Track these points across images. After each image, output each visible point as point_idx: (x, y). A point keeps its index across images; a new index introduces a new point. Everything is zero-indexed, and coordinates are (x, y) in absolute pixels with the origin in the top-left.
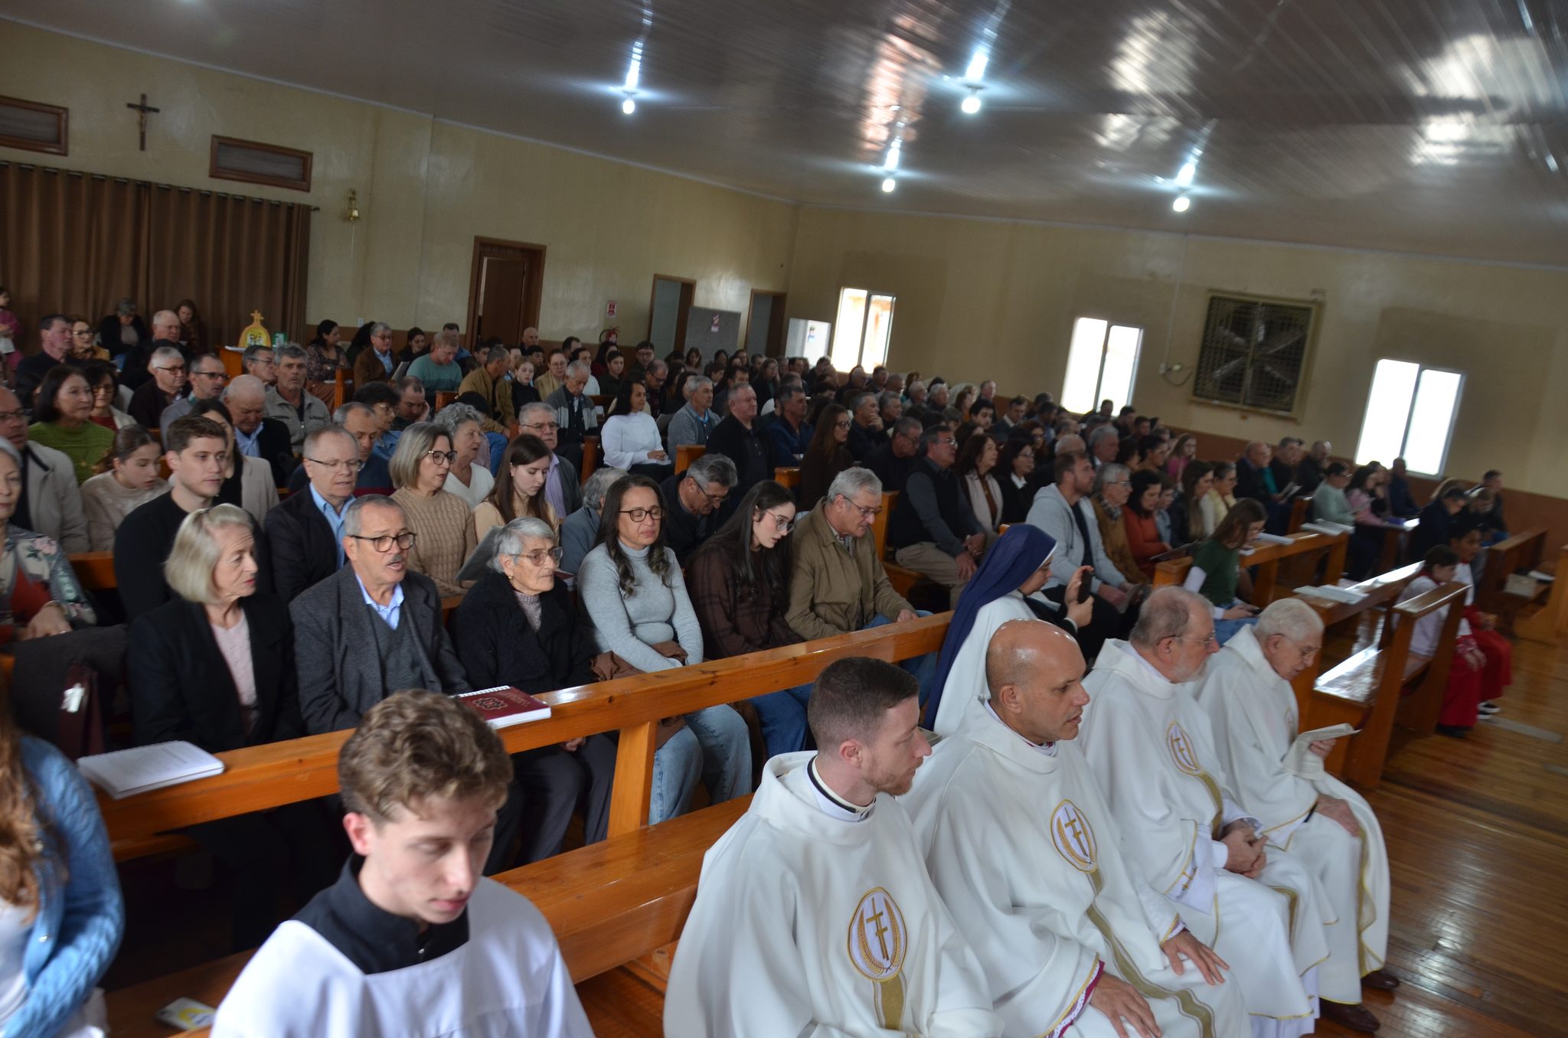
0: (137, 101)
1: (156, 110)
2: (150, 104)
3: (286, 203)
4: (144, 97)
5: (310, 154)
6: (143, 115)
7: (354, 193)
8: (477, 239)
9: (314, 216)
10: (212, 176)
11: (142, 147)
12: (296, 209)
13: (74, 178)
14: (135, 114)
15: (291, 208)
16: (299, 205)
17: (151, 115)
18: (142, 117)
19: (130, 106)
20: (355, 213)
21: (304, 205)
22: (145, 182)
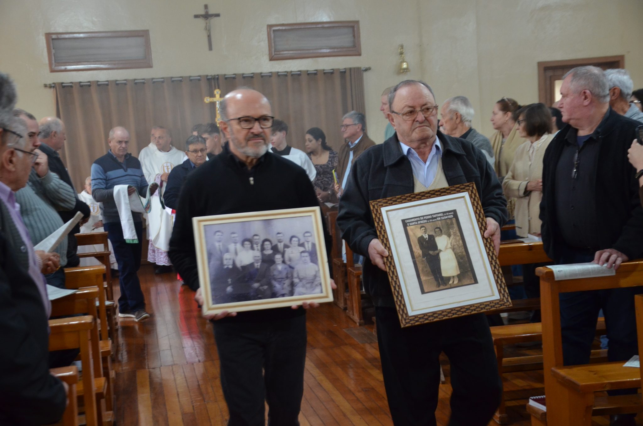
0: (202, 12)
1: (218, 15)
2: (211, 12)
3: (338, 69)
4: (206, 7)
5: (357, 22)
6: (208, 21)
7: (402, 47)
8: (540, 64)
9: (366, 75)
10: (271, 59)
11: (211, 48)
12: (348, 73)
13: (157, 84)
14: (201, 22)
15: (343, 73)
16: (350, 69)
17: (214, 20)
18: (207, 24)
19: (196, 16)
20: (405, 65)
21: (354, 68)
22: (215, 75)
